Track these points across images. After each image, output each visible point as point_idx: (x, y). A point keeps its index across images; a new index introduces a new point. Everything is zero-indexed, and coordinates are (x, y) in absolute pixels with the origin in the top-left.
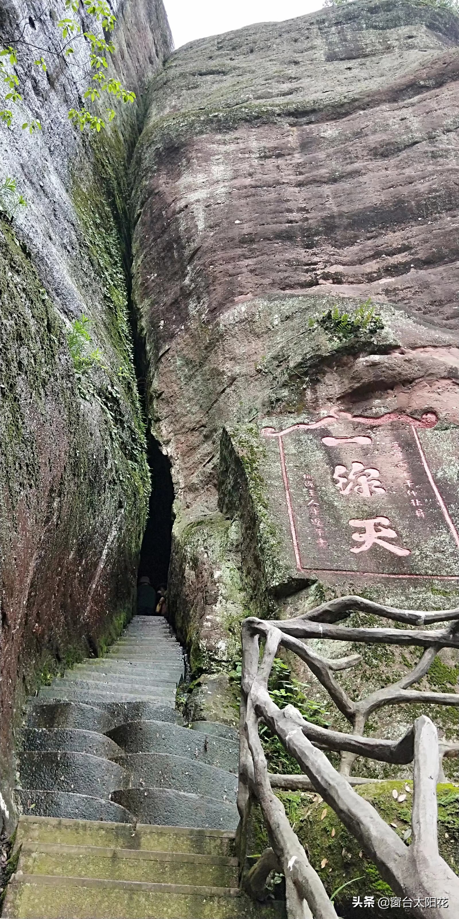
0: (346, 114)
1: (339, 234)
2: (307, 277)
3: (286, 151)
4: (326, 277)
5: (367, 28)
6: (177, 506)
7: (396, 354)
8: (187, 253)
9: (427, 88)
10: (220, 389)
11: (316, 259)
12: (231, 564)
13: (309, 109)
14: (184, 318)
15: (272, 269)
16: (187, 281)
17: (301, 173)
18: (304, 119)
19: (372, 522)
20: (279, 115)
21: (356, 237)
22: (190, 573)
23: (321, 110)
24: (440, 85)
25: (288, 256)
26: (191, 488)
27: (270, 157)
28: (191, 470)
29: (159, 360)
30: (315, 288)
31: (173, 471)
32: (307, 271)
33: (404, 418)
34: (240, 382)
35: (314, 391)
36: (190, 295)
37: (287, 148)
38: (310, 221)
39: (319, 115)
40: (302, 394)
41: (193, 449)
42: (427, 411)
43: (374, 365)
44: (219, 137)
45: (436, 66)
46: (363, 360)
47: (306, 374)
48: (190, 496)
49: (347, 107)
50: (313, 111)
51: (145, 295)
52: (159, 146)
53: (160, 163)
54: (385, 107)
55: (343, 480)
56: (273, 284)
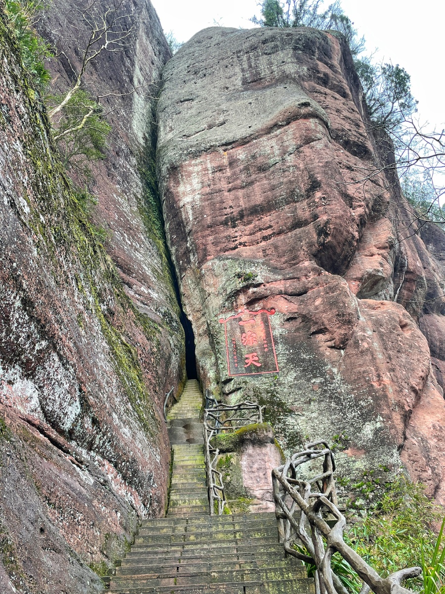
0: (248, 142)
1: (245, 219)
2: (232, 245)
3: (224, 168)
4: (240, 244)
5: (262, 55)
6: (196, 341)
7: (262, 286)
8: (187, 231)
9: (282, 126)
10: (205, 297)
11: (237, 234)
12: (212, 371)
13: (231, 141)
14: (189, 262)
15: (220, 242)
16: (188, 245)
17: (230, 183)
18: (229, 147)
19: (251, 355)
20: (219, 146)
21: (252, 220)
22: (202, 372)
23: (237, 141)
24: (288, 124)
25: (226, 234)
26: (200, 335)
27: (216, 172)
28: (199, 327)
29: (182, 279)
30: (237, 250)
31: (193, 327)
32: (233, 241)
33: (265, 311)
34: (212, 296)
35: (236, 302)
36: (190, 252)
37: (223, 166)
38: (234, 214)
39: (236, 143)
40: (232, 303)
41: (199, 319)
42: (272, 309)
43: (254, 293)
44: (193, 162)
45: (286, 114)
46: (251, 290)
47: (233, 296)
48: (200, 338)
49: (248, 138)
50: (234, 142)
51: (172, 245)
52: (168, 165)
53: (170, 174)
54: (265, 138)
55: (244, 339)
56: (220, 250)
